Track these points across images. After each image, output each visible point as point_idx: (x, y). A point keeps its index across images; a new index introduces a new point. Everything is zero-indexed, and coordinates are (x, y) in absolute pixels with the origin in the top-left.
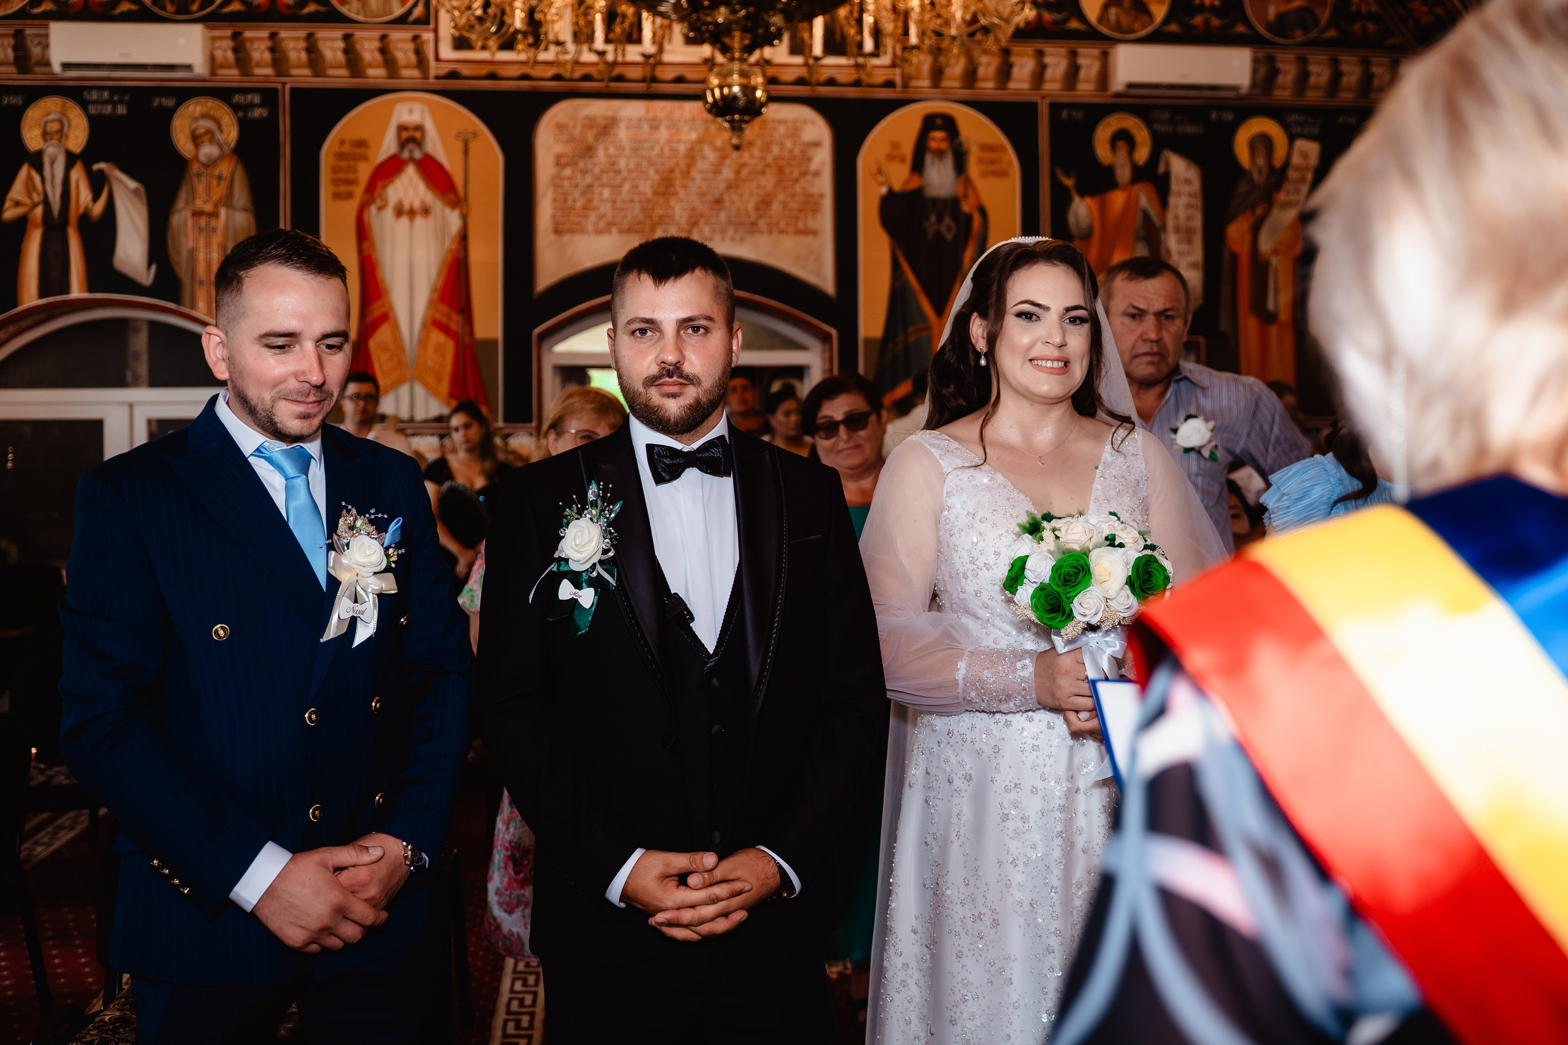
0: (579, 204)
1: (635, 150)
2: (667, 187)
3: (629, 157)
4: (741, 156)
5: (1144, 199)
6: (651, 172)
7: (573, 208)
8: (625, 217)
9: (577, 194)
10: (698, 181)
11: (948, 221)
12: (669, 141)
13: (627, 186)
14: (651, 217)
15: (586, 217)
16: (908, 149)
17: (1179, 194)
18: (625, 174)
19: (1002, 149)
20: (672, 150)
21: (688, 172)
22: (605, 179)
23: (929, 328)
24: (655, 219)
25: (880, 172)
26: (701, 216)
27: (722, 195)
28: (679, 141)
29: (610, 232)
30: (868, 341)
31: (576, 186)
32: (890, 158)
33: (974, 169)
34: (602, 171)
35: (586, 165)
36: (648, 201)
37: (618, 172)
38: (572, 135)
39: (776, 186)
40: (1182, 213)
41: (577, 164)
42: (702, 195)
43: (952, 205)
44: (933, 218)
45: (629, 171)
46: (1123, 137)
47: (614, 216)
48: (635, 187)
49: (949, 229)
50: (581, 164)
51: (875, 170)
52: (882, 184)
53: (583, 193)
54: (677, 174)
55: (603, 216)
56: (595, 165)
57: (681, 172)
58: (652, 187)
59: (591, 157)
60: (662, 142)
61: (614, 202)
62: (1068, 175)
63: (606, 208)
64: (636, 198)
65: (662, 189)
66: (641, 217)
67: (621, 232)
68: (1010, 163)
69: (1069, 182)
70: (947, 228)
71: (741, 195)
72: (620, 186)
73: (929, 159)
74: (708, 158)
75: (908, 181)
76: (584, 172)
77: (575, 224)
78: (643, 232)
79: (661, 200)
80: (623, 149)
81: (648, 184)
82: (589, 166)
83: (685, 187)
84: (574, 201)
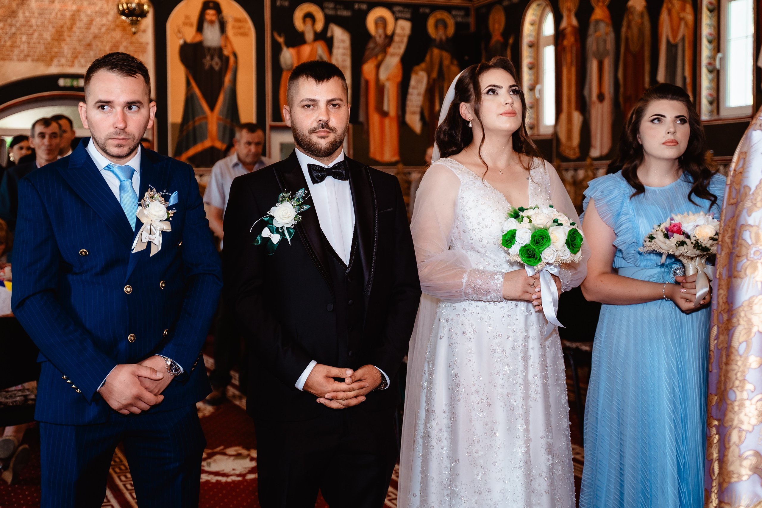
0: (8, 44)
1: (40, 14)
2: (60, 36)
3: (37, 18)
4: (102, 20)
5: (320, 50)
6: (50, 28)
7: (4, 46)
8: (35, 52)
9: (7, 38)
10: (77, 34)
11: (216, 59)
12: (60, 10)
13: (36, 35)
14: (51, 52)
15: (13, 51)
16: (194, 19)
17: (338, 48)
18: (35, 27)
19: (245, 21)
20: (62, 15)
21: (72, 28)
22: (23, 29)
23: (206, 118)
24: (53, 54)
25: (179, 31)
26: (80, 53)
27: (91, 41)
28: (66, 10)
29: (26, 60)
30: (173, 125)
31: (6, 34)
32: (185, 24)
33: (230, 31)
34: (21, 25)
35: (12, 21)
36: (49, 44)
37: (31, 26)
38: (3, 3)
39: (122, 38)
40: (340, 58)
41: (6, 20)
42: (80, 41)
43: (219, 51)
44: (208, 58)
45: (37, 26)
46: (309, 16)
47: (29, 52)
48: (41, 35)
49: (217, 64)
50: (9, 21)
51: (176, 30)
52: (181, 38)
53: (10, 38)
54: (65, 29)
55: (23, 51)
56: (17, 22)
57: (68, 28)
58: (51, 36)
59: (15, 17)
60: (56, 10)
61: (29, 43)
62: (280, 35)
63: (24, 47)
64: (42, 41)
65: (56, 37)
66: (44, 53)
67: (33, 60)
68: (249, 29)
69: (281, 40)
70: (216, 64)
71: (102, 42)
72: (32, 34)
73: (206, 25)
74: (83, 20)
75: (194, 37)
76: (11, 25)
77: (6, 55)
78: (46, 61)
79: (56, 43)
80: (33, 13)
81: (49, 33)
82: (14, 22)
83: (70, 36)
84: (5, 42)
